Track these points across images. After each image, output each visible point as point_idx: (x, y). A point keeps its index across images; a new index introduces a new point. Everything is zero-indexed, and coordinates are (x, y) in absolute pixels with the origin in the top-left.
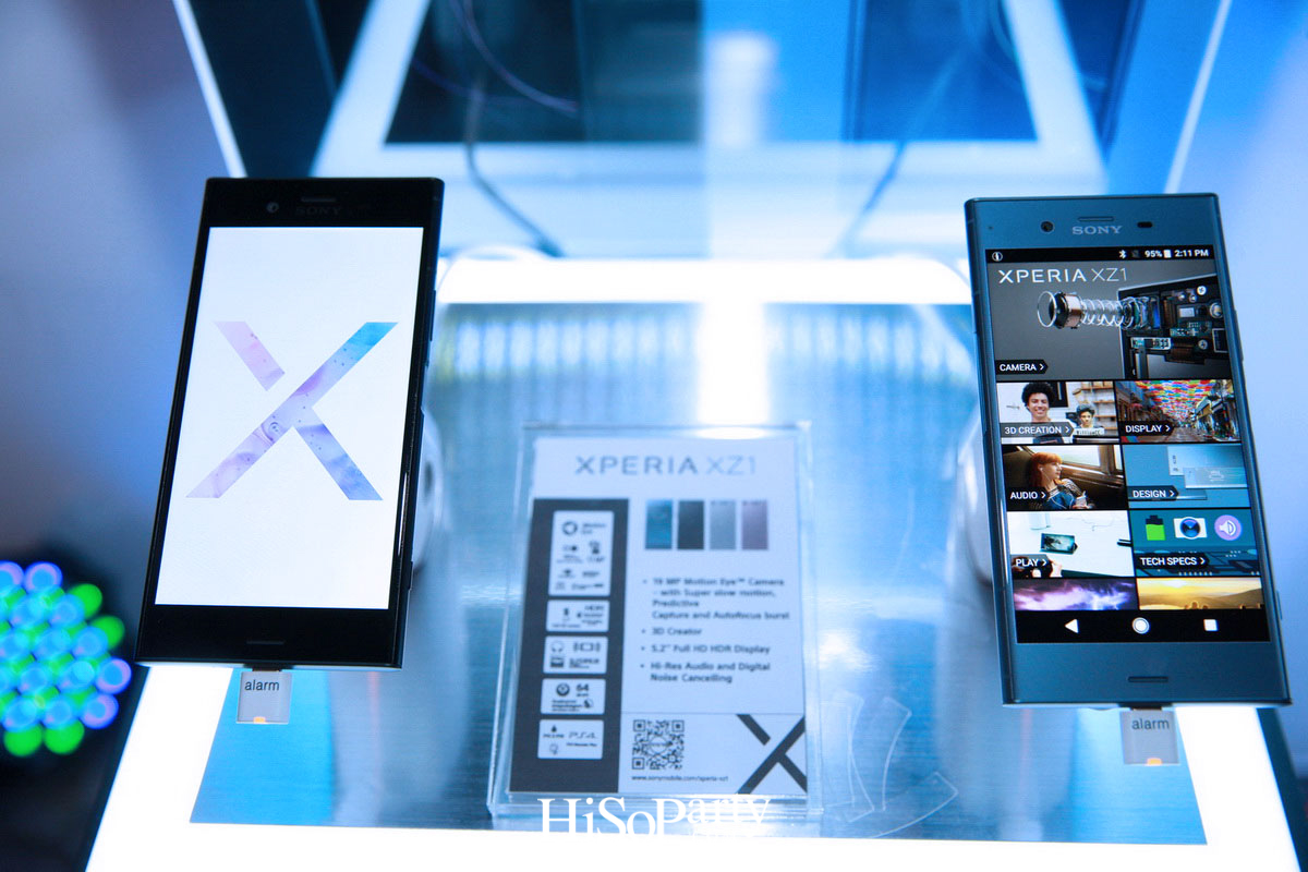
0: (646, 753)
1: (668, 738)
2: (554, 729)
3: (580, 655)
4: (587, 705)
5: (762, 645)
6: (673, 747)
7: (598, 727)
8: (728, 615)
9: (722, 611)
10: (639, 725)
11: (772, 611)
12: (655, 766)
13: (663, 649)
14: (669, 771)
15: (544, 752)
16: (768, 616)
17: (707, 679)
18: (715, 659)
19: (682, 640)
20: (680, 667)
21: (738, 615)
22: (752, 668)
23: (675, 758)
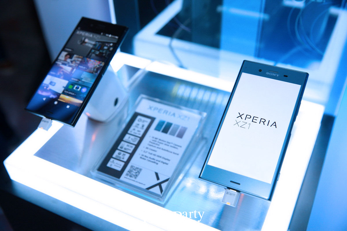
0: (130, 173)
1: (137, 171)
2: (113, 161)
3: (127, 147)
4: (123, 158)
5: (169, 159)
6: (137, 174)
7: (123, 164)
8: (165, 150)
9: (164, 148)
10: (132, 167)
11: (175, 152)
12: (131, 176)
13: (146, 152)
14: (133, 179)
15: (109, 165)
16: (174, 153)
17: (153, 162)
18: (156, 158)
19: (151, 152)
20: (147, 157)
21: (167, 151)
22: (164, 163)
23: (136, 176)
